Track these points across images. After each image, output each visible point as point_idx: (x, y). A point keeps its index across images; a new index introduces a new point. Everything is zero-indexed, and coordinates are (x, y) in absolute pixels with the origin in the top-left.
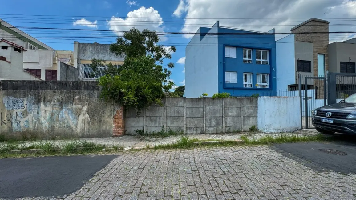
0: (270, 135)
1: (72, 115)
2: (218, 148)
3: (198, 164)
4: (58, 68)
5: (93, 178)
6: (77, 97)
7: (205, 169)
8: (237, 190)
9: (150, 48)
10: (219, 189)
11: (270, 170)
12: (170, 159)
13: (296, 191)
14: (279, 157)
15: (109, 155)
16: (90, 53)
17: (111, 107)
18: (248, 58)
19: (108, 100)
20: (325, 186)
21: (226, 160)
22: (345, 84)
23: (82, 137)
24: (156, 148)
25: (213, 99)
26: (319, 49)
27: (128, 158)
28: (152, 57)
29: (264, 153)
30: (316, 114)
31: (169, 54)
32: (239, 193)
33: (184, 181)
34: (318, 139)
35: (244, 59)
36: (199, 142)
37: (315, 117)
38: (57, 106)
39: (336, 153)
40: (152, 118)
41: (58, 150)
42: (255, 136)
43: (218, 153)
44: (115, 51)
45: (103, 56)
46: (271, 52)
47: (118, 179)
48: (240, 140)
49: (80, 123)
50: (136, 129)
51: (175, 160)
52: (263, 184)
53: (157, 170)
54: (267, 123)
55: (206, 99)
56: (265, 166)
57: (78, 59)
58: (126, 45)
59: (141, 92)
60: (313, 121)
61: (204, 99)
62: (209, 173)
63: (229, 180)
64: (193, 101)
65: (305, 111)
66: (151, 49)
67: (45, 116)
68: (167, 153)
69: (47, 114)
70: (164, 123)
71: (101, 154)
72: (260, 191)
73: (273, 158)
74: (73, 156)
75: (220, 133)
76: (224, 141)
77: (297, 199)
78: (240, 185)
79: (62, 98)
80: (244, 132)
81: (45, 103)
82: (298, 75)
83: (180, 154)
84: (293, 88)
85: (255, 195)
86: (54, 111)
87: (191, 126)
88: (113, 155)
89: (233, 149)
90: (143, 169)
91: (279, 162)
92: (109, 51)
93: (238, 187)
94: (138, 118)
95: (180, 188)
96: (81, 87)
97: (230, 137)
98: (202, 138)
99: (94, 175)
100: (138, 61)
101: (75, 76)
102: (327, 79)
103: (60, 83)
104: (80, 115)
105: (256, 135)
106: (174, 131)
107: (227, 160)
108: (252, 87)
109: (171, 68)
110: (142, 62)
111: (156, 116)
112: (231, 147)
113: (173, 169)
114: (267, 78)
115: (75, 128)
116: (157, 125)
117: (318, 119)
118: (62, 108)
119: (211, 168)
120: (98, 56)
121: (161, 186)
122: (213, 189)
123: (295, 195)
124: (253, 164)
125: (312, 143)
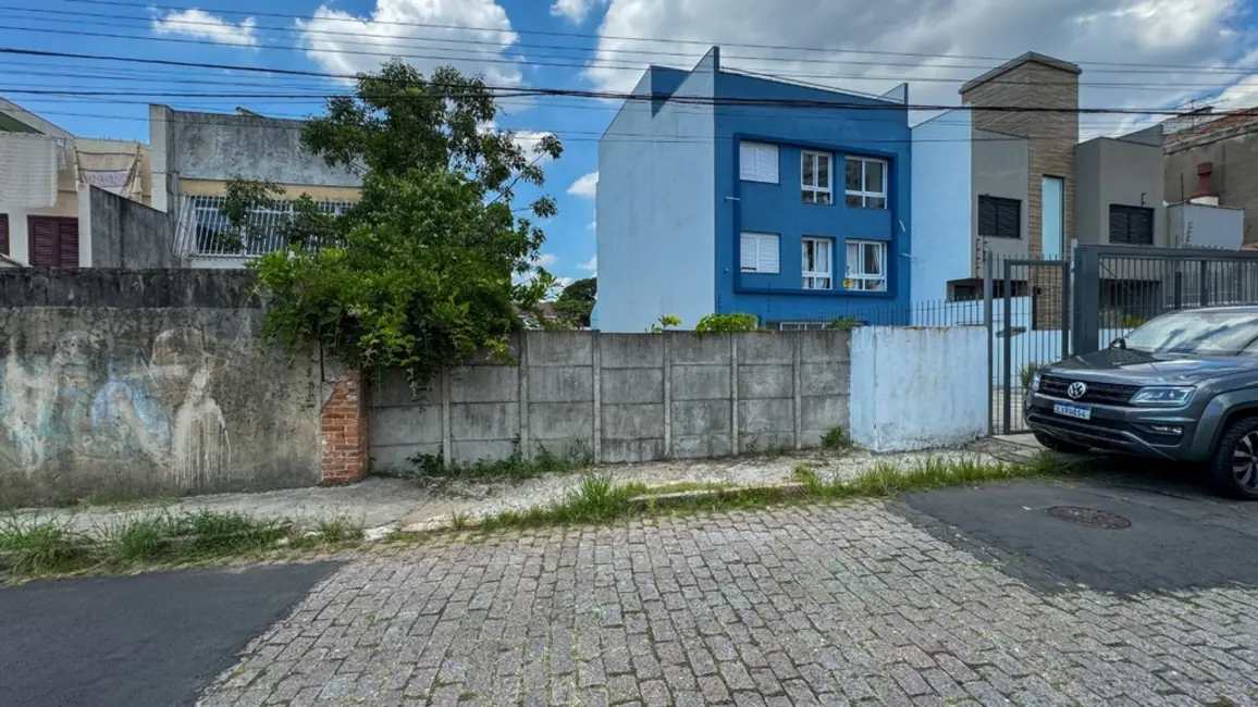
0: (890, 461)
1: (148, 406)
2: (716, 515)
3: (645, 583)
4: (83, 211)
5: (236, 668)
6: (165, 335)
7: (671, 601)
8: (781, 681)
9: (461, 142)
10: (721, 682)
11: (892, 597)
12: (542, 569)
13: (978, 672)
14: (919, 544)
15: (306, 562)
16: (219, 151)
17: (309, 371)
18: (819, 185)
19: (297, 347)
20: (1068, 647)
21: (743, 565)
22: (1119, 277)
23: (190, 493)
24: (488, 526)
25: (699, 334)
26: (1049, 159)
27: (380, 570)
28: (470, 176)
29: (871, 531)
30: (1036, 385)
31: (535, 168)
32: (790, 694)
33: (594, 658)
34: (1041, 471)
35: (805, 188)
36: (648, 497)
37: (1034, 398)
38: (81, 373)
39: (1096, 520)
40: (475, 409)
41: (86, 552)
42: (842, 464)
43: (716, 537)
44: (323, 149)
45: (275, 164)
46: (893, 165)
47: (341, 665)
48: (791, 484)
49: (184, 436)
50: (413, 452)
51: (562, 574)
52: (869, 653)
53: (493, 619)
54: (882, 419)
55: (674, 336)
56: (875, 580)
57: (169, 177)
58: (365, 128)
59: (430, 312)
60: (1026, 411)
61: (666, 336)
62: (683, 619)
63: (757, 644)
64: (625, 345)
65: (1002, 374)
66: (467, 144)
67: (30, 412)
68: (532, 545)
69: (35, 405)
70: (521, 427)
71: (270, 559)
72: (860, 678)
73: (899, 549)
74: (154, 573)
75: (723, 457)
76: (737, 489)
77: (983, 701)
78: (792, 661)
79: (102, 337)
80: (802, 449)
81: (24, 359)
82: (984, 253)
83: (578, 547)
84: (963, 290)
85: (843, 696)
86: (66, 392)
87: (619, 436)
88: (322, 563)
89: (766, 518)
90: (436, 617)
91: (921, 562)
92: (298, 149)
93: (785, 670)
94: (417, 409)
95: (579, 689)
96: (183, 294)
97: (757, 470)
98: (657, 480)
99: (242, 652)
100: (414, 193)
101: (157, 244)
102: (1072, 266)
103: (92, 277)
104: (182, 403)
105: (843, 460)
106: (557, 453)
107: (746, 564)
108: (831, 288)
109: (546, 215)
110: (432, 197)
111: (487, 400)
112: (759, 512)
113: (554, 610)
114: (881, 257)
115: (160, 455)
116: (495, 432)
117: (1042, 405)
118: (102, 380)
119: (691, 600)
120: (254, 166)
121: (508, 682)
122: (697, 686)
123: (976, 688)
124: (834, 573)
125: (1022, 487)
